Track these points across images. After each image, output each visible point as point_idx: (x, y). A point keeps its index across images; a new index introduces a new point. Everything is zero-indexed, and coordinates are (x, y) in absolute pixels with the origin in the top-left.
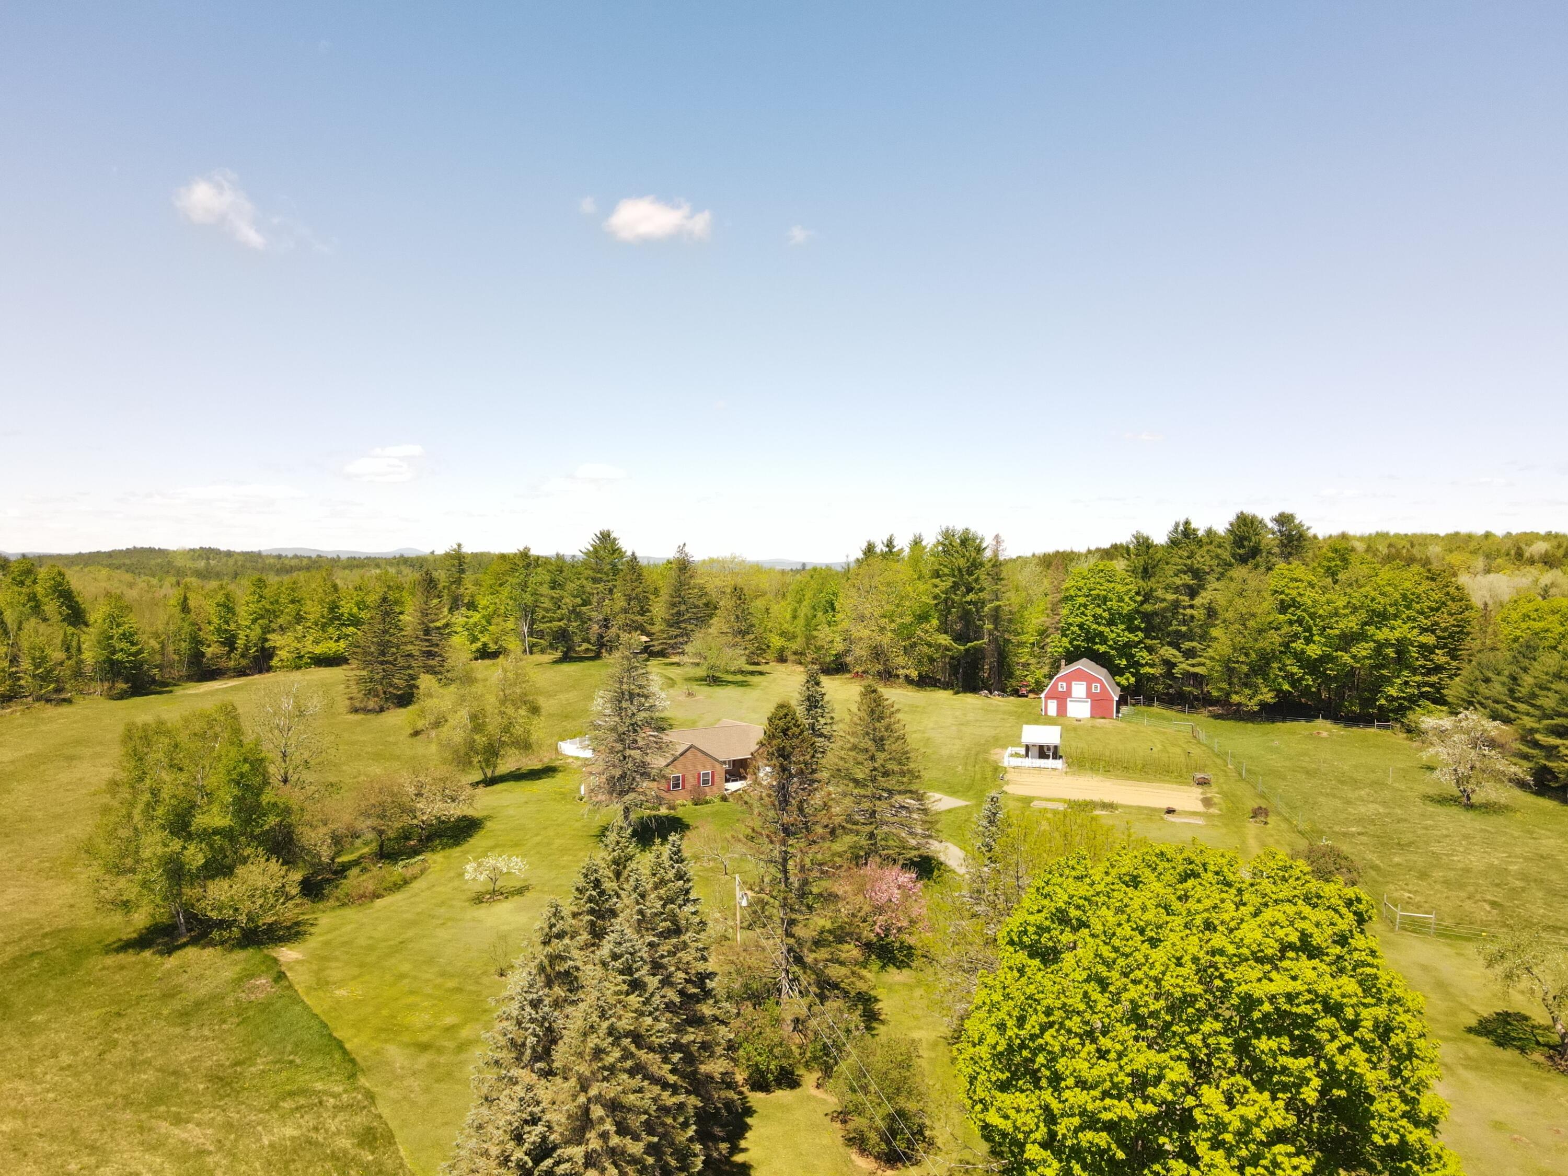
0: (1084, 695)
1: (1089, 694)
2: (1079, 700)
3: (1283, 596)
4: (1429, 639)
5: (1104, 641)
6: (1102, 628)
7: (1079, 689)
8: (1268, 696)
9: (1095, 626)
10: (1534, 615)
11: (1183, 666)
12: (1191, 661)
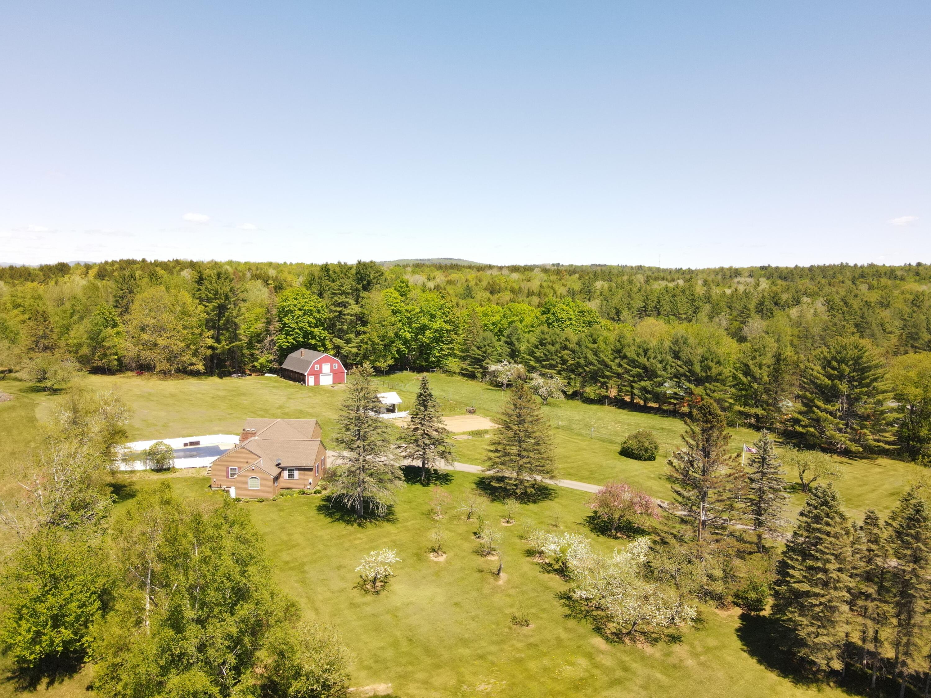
0: (329, 371)
1: (332, 370)
2: (326, 375)
3: (392, 308)
4: (449, 328)
5: (314, 338)
6: (312, 329)
7: (326, 368)
8: (391, 362)
9: (309, 329)
10: (490, 313)
11: (347, 348)
12: (350, 345)
